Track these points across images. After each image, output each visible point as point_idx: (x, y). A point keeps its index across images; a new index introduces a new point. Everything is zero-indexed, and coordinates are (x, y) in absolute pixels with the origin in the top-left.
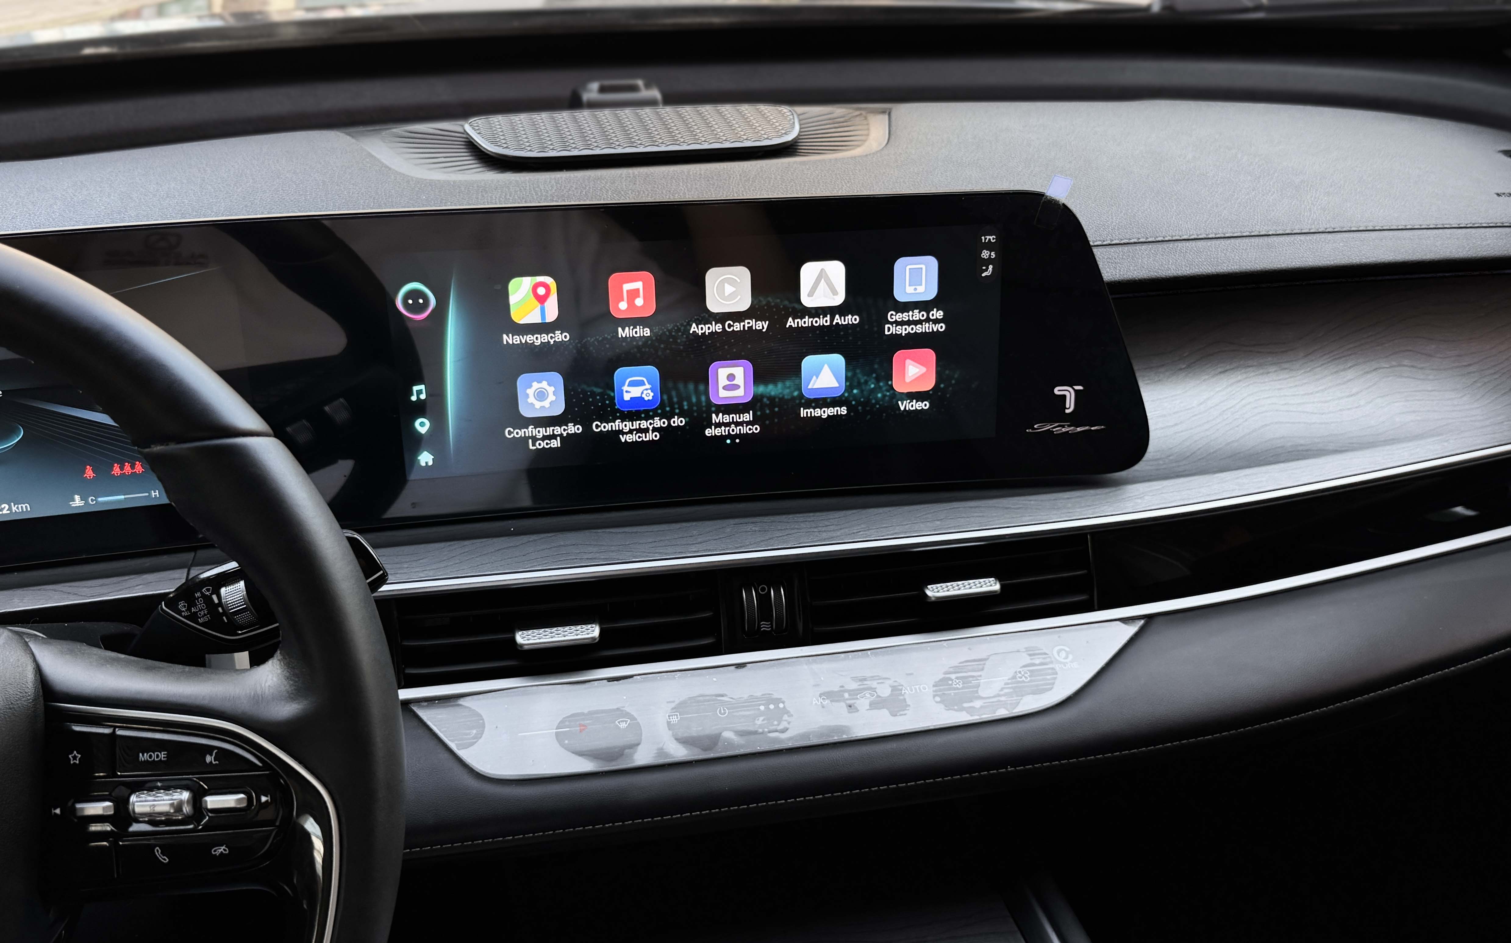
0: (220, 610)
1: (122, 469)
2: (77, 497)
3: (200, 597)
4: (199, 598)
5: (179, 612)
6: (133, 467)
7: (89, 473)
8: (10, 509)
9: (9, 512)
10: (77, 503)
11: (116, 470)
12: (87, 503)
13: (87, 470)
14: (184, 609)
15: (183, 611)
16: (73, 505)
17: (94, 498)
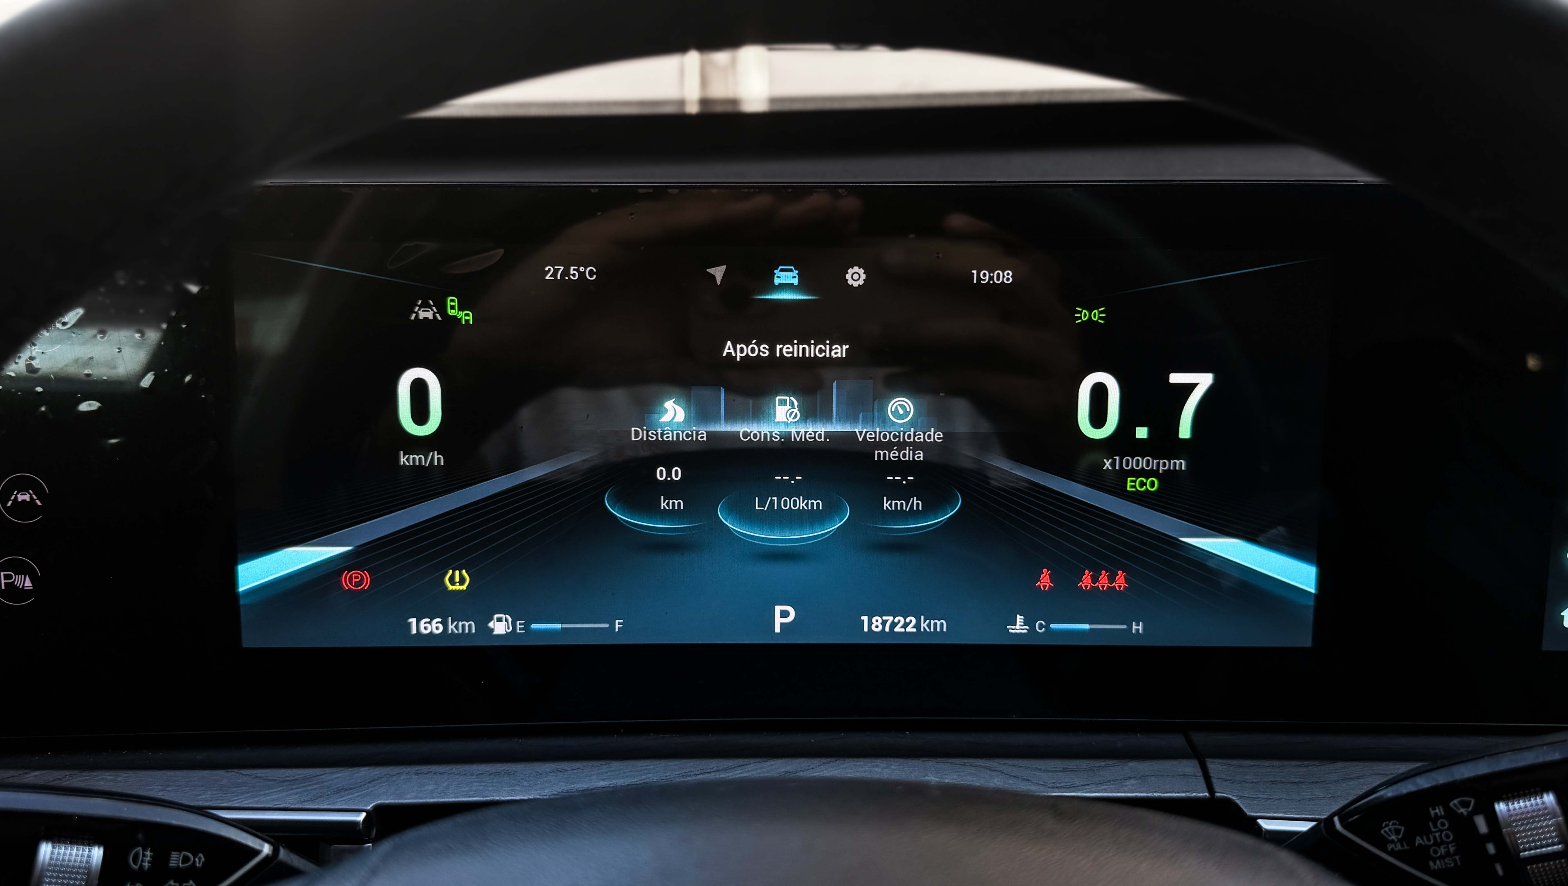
0: (1491, 848)
1: (1095, 579)
2: (1019, 619)
3: (1441, 817)
4: (1437, 817)
5: (1382, 843)
6: (1112, 579)
7: (1045, 581)
8: (918, 626)
9: (914, 630)
10: (1019, 627)
11: (1086, 582)
12: (1032, 629)
13: (1043, 575)
14: (1393, 837)
15: (1392, 841)
16: (1010, 631)
17: (1044, 623)
